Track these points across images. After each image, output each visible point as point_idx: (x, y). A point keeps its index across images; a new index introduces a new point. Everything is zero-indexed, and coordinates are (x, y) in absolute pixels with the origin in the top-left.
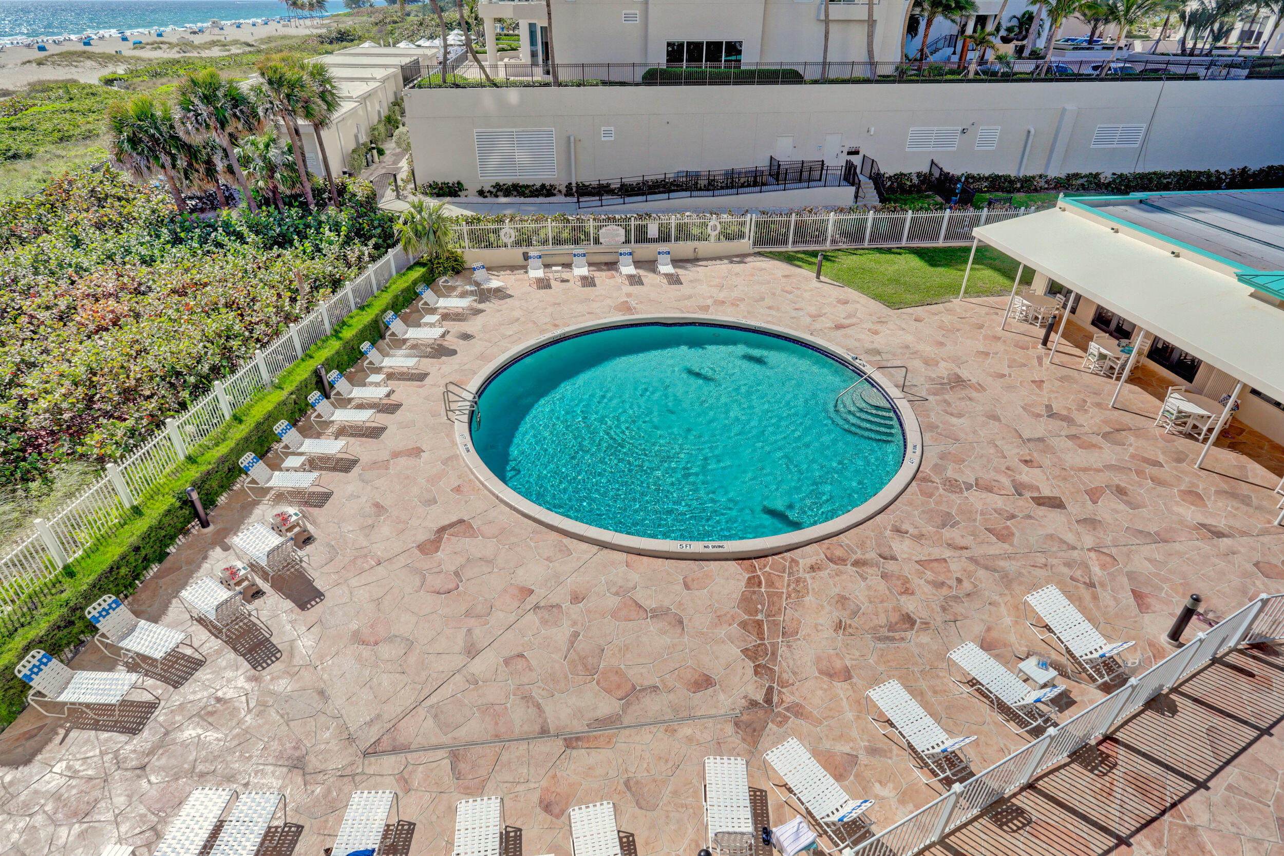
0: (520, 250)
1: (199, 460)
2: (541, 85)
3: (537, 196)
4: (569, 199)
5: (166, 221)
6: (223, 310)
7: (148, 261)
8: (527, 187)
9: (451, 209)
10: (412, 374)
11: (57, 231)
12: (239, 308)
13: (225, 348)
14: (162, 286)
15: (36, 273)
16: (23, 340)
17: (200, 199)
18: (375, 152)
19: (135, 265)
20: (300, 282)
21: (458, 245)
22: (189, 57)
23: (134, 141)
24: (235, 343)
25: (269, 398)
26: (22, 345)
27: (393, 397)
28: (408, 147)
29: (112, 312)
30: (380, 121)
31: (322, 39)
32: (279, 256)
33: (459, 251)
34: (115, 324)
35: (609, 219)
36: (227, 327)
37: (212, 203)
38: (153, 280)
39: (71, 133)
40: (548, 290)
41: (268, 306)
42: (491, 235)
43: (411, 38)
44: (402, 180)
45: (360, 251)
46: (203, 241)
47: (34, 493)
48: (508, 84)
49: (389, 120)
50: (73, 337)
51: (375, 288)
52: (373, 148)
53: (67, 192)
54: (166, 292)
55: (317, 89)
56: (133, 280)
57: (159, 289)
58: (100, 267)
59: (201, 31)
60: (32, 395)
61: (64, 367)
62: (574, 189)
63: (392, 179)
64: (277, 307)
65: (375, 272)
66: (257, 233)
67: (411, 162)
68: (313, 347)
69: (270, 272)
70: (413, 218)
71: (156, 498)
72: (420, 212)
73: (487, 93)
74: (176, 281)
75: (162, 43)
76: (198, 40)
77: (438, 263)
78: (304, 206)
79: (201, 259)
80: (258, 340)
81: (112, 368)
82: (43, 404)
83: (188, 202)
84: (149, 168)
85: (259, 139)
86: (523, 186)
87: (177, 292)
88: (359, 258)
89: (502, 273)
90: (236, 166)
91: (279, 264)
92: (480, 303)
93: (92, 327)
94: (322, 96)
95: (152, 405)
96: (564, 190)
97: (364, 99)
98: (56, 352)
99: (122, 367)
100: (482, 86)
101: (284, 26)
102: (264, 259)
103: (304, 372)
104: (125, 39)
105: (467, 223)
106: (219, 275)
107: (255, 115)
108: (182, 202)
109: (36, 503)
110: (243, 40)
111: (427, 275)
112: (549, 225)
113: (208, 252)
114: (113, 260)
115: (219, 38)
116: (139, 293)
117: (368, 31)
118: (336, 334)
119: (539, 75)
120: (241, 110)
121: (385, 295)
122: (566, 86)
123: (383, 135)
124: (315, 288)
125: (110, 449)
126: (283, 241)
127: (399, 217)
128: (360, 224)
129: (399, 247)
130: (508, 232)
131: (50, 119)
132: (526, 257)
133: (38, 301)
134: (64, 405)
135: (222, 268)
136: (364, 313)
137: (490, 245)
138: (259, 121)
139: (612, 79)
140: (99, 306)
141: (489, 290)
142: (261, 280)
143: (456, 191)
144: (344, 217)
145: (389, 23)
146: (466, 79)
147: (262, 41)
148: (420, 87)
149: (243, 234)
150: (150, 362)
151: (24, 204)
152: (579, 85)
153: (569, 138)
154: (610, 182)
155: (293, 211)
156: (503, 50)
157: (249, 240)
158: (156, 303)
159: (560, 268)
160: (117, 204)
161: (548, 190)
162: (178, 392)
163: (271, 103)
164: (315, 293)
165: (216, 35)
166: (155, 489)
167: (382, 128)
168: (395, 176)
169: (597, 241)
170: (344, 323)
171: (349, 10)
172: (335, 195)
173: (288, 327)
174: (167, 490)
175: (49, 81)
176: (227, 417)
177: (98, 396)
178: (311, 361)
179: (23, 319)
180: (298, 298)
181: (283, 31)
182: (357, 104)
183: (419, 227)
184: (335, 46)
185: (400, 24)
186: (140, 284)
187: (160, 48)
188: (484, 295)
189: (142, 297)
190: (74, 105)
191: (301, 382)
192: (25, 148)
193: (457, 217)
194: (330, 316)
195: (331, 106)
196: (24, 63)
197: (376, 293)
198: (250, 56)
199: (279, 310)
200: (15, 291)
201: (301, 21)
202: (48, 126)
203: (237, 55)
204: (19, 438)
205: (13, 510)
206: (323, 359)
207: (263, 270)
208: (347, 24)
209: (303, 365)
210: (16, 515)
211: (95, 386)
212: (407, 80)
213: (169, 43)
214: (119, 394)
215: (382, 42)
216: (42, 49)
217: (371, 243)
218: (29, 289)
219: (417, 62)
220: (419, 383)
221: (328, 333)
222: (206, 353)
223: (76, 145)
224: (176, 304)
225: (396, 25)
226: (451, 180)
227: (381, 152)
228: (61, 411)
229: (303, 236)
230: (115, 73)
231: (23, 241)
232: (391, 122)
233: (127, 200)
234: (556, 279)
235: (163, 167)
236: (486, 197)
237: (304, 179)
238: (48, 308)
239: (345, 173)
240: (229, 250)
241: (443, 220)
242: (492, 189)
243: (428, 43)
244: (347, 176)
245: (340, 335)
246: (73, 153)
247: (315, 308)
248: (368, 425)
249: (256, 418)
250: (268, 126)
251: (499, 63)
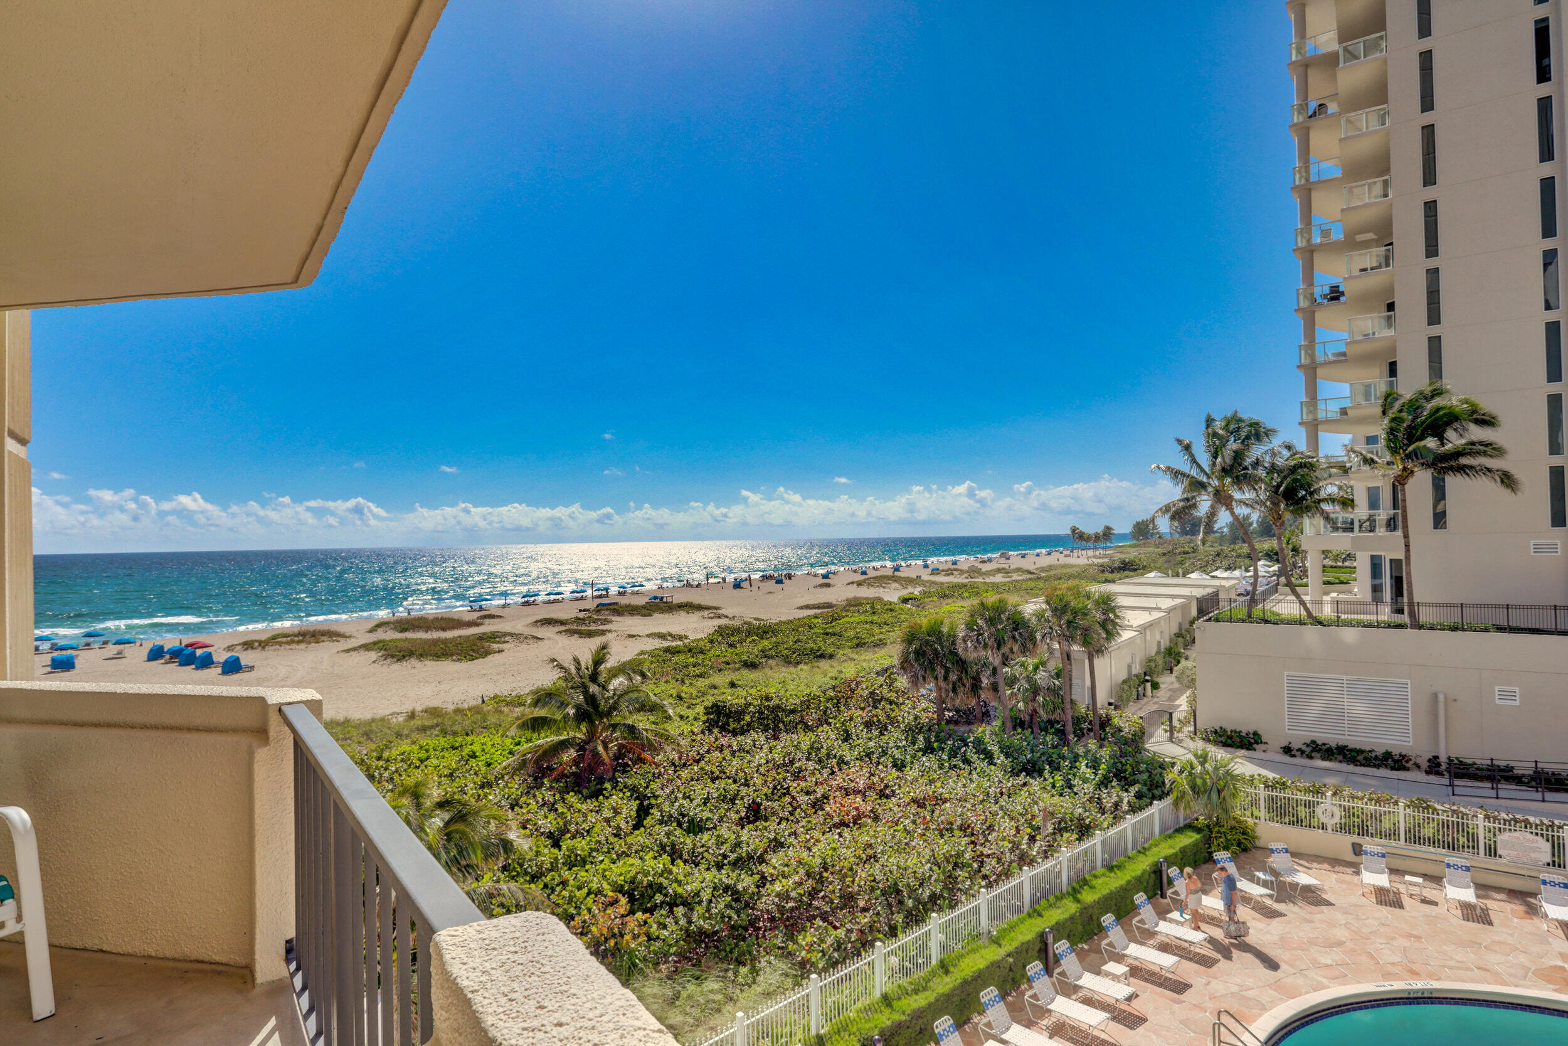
0: (1348, 840)
1: (895, 1003)
2: (1389, 626)
3: (1378, 766)
4: (1433, 778)
5: (925, 729)
6: (957, 833)
7: (899, 766)
8: (1360, 752)
9: (1242, 765)
10: (1166, 979)
11: (835, 724)
12: (973, 834)
13: (950, 877)
14: (905, 793)
15: (808, 759)
16: (781, 819)
17: (958, 711)
18: (1149, 685)
19: (886, 767)
20: (1045, 820)
21: (1248, 813)
22: (975, 582)
23: (919, 653)
24: (961, 874)
25: (983, 952)
26: (779, 823)
27: (1135, 1003)
28: (1192, 684)
29: (857, 809)
30: (1158, 653)
31: (1103, 569)
32: (1025, 784)
33: (1250, 821)
34: (855, 823)
35: (1516, 821)
36: (958, 854)
37: (967, 717)
38: (899, 785)
39: (867, 640)
40: (1397, 910)
41: (1004, 839)
42: (1301, 809)
43: (1204, 569)
44: (1179, 720)
45: (1118, 796)
46: (953, 754)
47: (740, 979)
48: (1338, 623)
49: (1169, 652)
50: (818, 825)
51: (1130, 846)
52: (1148, 681)
53: (853, 691)
54: (907, 800)
55: (1099, 616)
56: (882, 782)
57: (902, 795)
58: (858, 763)
59: (990, 560)
60: (772, 875)
61: (805, 854)
62: (1444, 767)
63: (1167, 716)
64: (1013, 842)
65: (1134, 826)
66: (1007, 755)
67: (1193, 702)
68: (1043, 902)
69: (1013, 802)
70: (1192, 768)
71: (842, 1034)
72: (1202, 764)
73: (1311, 633)
74: (918, 792)
75: (955, 570)
76: (985, 568)
77: (1219, 832)
78: (1061, 733)
79: (947, 772)
80: (985, 877)
81: (843, 867)
82: (778, 887)
83: (946, 713)
84: (924, 678)
85: (1030, 661)
86: (1351, 750)
87: (918, 802)
88: (1117, 805)
89: (1315, 865)
90: (1001, 684)
91: (1024, 793)
92: (1278, 901)
93: (836, 820)
94: (1103, 624)
95: (865, 920)
96: (1425, 765)
97: (1144, 629)
98: (802, 838)
99: (851, 869)
100: (1301, 623)
101: (1066, 556)
102: (1010, 785)
103: (1028, 932)
104: (926, 566)
105: (1267, 787)
106: (961, 792)
107: (1033, 639)
108: (940, 712)
109: (738, 991)
110: (1025, 568)
111: (1201, 845)
112: (1401, 811)
113: (955, 766)
114: (870, 758)
115: (1004, 566)
116: (883, 795)
117: (1154, 561)
118: (1074, 893)
119: (1385, 614)
120: (1020, 633)
121: (1141, 857)
122: (1431, 628)
123: (1160, 668)
124: (1059, 830)
125: (815, 957)
126: (1032, 769)
127: (1173, 764)
128: (1123, 765)
129: (1168, 801)
130: (1329, 809)
131: (855, 628)
132: (1357, 850)
133: (803, 784)
134: (793, 894)
135: (964, 786)
136: (1112, 875)
137: (1297, 822)
138: (1035, 644)
139: (1513, 624)
140: (847, 801)
141: (1294, 886)
142: (1001, 808)
143: (1251, 744)
144: (1105, 753)
145: (1180, 554)
146: (1278, 615)
147: (1043, 569)
148: (1217, 620)
149: (993, 754)
150: (876, 870)
151: (818, 697)
152: (1454, 629)
153: (1435, 696)
154: (1512, 764)
155: (1049, 738)
156: (1329, 583)
157: (999, 762)
158: (896, 809)
159: (1420, 880)
160: (888, 706)
161: (1395, 761)
162: (892, 914)
163: (1051, 628)
164: (1058, 837)
165: (1003, 564)
166: (844, 1023)
167: (1160, 661)
168: (1171, 714)
169: (1492, 851)
170: (1085, 882)
171: (1135, 542)
172: (1097, 727)
173: (1021, 869)
174: (854, 1030)
175: (862, 598)
176: (934, 962)
177: (822, 893)
178: (1039, 920)
179: (788, 799)
180: (1038, 837)
181: (1063, 560)
182: (1137, 633)
183: (1199, 781)
184: (1116, 575)
185: (1192, 555)
186: (886, 786)
187: (952, 574)
188: (1286, 892)
189: (885, 800)
190: (875, 618)
191: (1023, 944)
192: (830, 650)
193: (1252, 776)
194: (1070, 869)
195: (1110, 635)
196: (848, 584)
197: (1131, 853)
198: (1029, 583)
199: (1015, 846)
200: (788, 772)
201: (1084, 552)
202: (851, 633)
203: (1017, 581)
204: (748, 916)
205: (719, 991)
206: (1053, 922)
207: (1005, 797)
208: (1132, 554)
209: (1029, 922)
210: (719, 997)
211: (822, 882)
212: (1201, 612)
213: (961, 571)
214: (840, 897)
215: (1170, 572)
216: (864, 573)
217: (1133, 790)
218: (799, 772)
219: (1216, 594)
220: (1175, 995)
221: (1064, 890)
222: (930, 876)
223: (866, 651)
224: (914, 815)
225: (1187, 556)
226: (1246, 728)
227: (1155, 686)
228: (788, 898)
229: (1056, 768)
230: (913, 593)
231: (807, 728)
232: (1172, 656)
233: (896, 704)
234: (1411, 896)
235: (936, 678)
236: (1294, 756)
237: (1068, 706)
238: (808, 793)
239: (1110, 704)
240: (975, 769)
241: (1234, 777)
242: (1304, 748)
243: (1226, 574)
244: (1112, 707)
245: (1079, 896)
246: (863, 658)
247: (1056, 855)
248: (1096, 1033)
249: (964, 973)
250: (1042, 649)
251: (1325, 598)
